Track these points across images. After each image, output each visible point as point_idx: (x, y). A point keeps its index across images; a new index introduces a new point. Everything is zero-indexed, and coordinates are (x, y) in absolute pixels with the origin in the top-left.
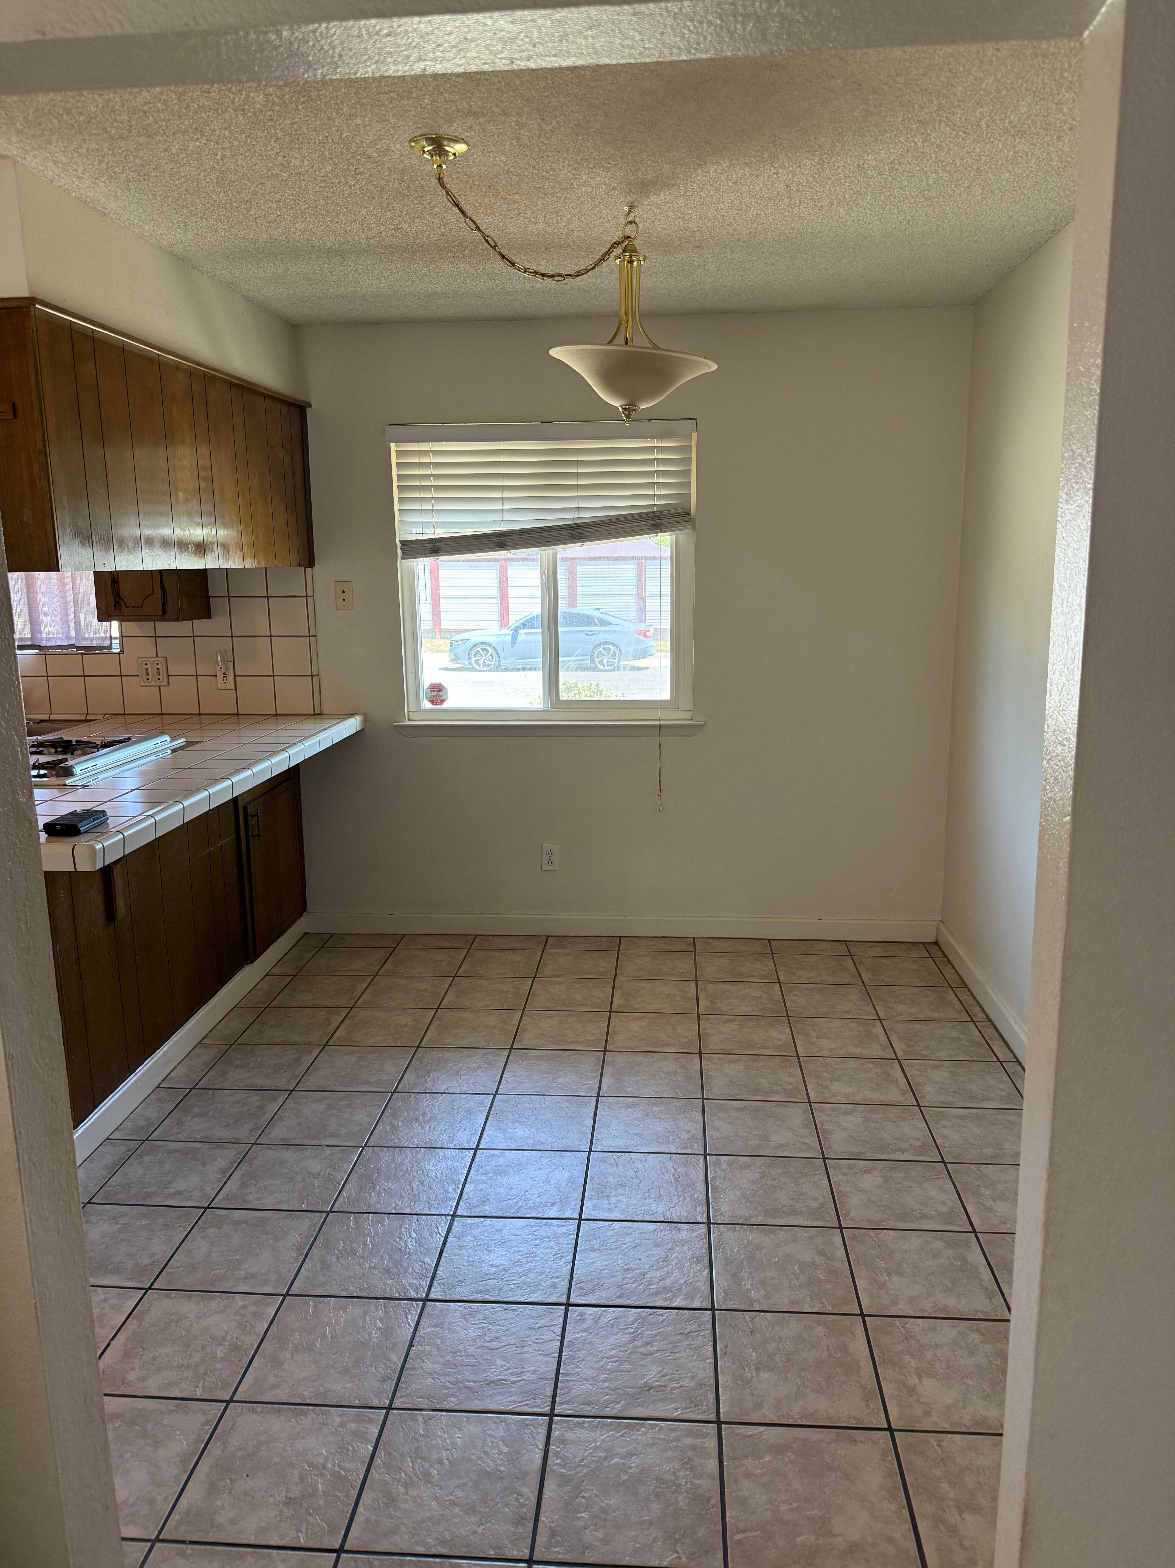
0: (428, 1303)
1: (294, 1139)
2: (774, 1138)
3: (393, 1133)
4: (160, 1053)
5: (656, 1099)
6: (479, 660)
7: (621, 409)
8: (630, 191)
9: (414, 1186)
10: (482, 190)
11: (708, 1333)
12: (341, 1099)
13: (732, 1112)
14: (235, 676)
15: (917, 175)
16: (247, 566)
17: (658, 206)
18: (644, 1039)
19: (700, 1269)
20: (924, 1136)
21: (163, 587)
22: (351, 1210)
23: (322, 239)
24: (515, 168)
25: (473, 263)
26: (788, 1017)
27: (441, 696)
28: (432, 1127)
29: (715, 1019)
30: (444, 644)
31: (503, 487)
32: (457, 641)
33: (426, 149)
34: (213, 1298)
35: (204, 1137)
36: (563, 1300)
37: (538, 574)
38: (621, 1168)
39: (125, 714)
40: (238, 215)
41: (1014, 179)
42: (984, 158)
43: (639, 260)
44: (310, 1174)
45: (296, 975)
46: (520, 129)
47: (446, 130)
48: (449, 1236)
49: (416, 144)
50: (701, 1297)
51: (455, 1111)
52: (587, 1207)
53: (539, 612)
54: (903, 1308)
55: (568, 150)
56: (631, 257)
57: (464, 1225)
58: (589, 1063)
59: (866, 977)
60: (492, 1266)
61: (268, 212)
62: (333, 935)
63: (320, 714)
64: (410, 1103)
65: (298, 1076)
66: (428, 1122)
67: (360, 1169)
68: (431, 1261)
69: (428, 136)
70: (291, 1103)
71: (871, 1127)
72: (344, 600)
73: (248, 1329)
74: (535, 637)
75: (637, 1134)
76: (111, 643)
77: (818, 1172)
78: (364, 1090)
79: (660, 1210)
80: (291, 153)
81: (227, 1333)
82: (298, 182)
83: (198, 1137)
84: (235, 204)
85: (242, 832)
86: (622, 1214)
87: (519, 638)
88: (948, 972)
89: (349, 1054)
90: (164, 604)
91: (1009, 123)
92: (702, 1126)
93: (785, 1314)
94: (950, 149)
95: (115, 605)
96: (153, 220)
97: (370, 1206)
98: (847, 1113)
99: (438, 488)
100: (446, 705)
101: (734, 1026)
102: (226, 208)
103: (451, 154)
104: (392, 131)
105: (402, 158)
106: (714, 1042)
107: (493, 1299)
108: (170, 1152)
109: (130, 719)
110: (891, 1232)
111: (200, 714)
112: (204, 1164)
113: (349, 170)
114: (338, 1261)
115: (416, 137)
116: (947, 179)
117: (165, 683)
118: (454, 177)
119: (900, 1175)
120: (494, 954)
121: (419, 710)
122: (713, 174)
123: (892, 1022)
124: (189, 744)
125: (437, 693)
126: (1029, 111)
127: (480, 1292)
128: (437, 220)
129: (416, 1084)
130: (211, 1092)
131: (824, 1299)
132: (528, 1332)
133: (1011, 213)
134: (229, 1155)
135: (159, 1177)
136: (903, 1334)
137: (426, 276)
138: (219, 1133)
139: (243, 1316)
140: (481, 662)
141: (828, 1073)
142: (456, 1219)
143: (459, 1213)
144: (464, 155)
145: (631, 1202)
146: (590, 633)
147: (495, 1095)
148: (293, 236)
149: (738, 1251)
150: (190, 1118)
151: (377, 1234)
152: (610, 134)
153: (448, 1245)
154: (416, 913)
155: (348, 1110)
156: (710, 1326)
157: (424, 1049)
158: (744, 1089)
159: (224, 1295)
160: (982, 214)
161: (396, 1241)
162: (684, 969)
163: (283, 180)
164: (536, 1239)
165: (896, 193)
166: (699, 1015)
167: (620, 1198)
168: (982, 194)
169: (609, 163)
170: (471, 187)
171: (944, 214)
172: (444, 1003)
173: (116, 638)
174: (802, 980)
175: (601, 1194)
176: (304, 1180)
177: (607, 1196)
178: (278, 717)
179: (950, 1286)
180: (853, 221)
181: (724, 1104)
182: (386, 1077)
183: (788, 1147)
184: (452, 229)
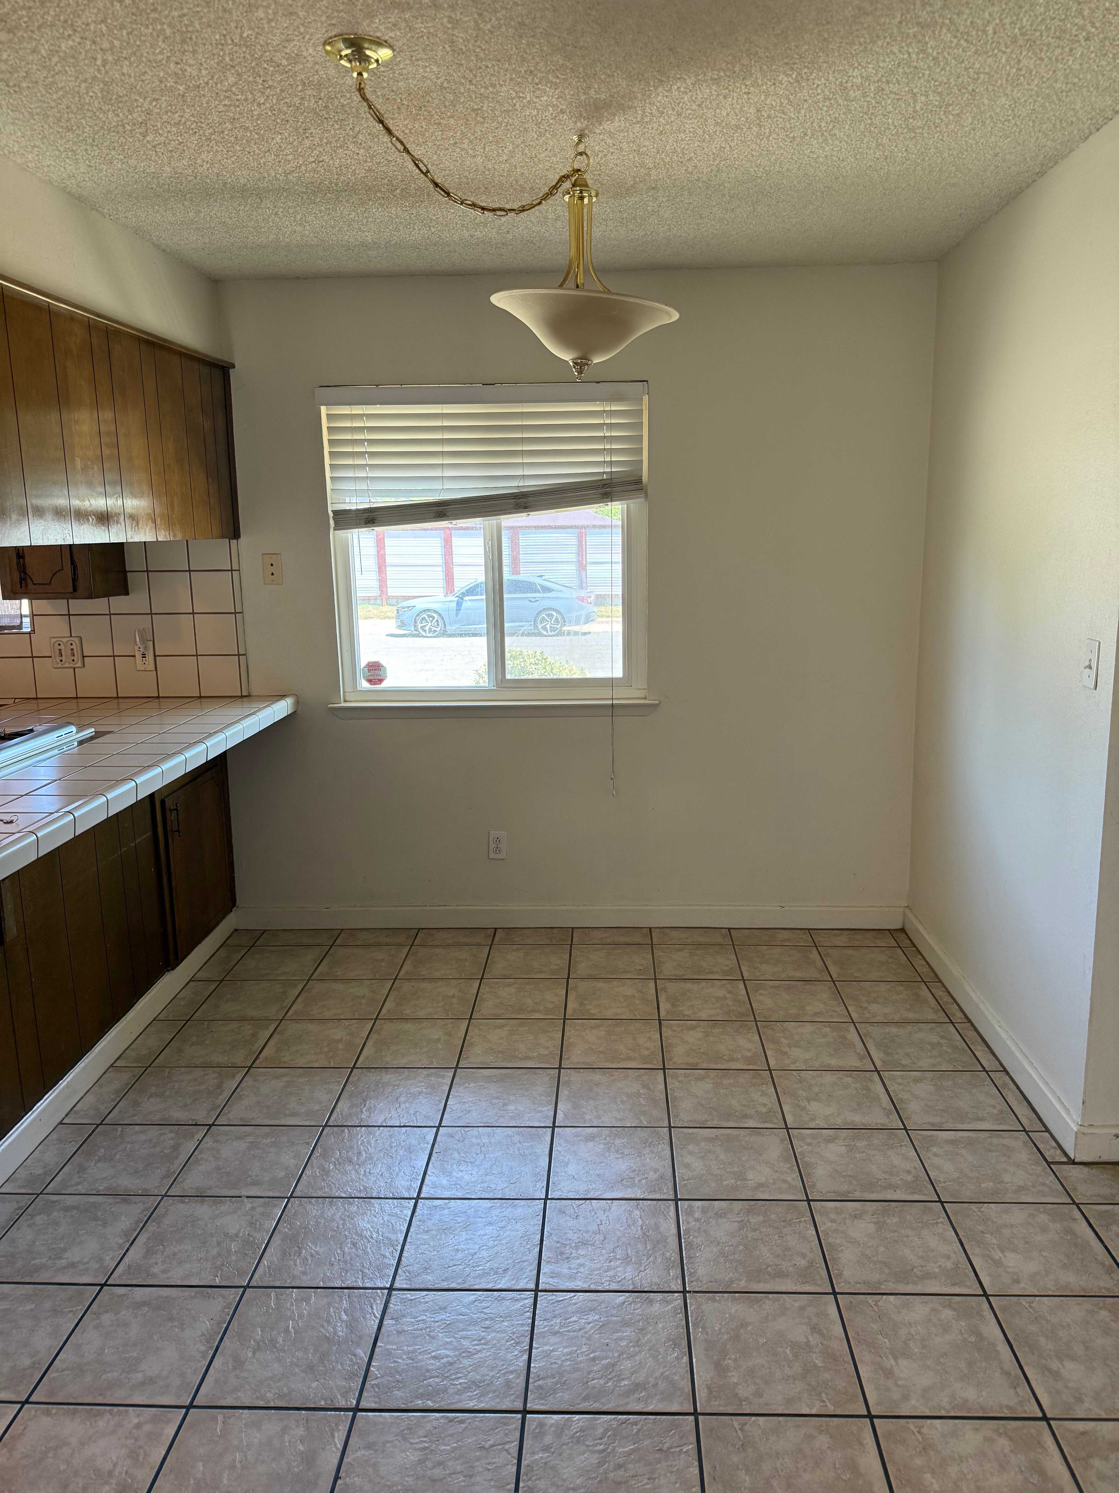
0: (359, 1413)
1: (210, 1188)
2: (752, 1177)
3: (323, 1180)
4: (63, 1084)
5: (619, 1129)
6: (425, 626)
7: (571, 364)
8: (581, 115)
9: (346, 1250)
10: (411, 112)
11: (692, 1447)
12: (267, 1135)
13: (703, 1144)
14: (155, 656)
15: (904, 98)
16: (160, 539)
17: (611, 135)
18: (602, 1052)
19: (678, 1356)
20: (916, 1168)
21: (73, 562)
22: (271, 1284)
23: (234, 174)
24: (449, 82)
25: (406, 206)
26: (756, 1021)
27: (380, 675)
28: (368, 1170)
29: (678, 1025)
30: (391, 610)
31: (443, 454)
32: (404, 608)
33: (343, 53)
34: (101, 1414)
35: (108, 1188)
36: (519, 1406)
37: (480, 541)
38: (581, 1219)
39: (37, 698)
40: (135, 141)
41: (1010, 106)
42: (982, 76)
43: (590, 196)
44: (226, 1235)
45: (223, 980)
46: (453, 28)
47: (366, 28)
48: (386, 1318)
49: (332, 46)
50: (680, 1396)
51: (393, 1150)
52: (545, 1273)
53: (482, 579)
54: (915, 1405)
55: (510, 59)
56: (581, 192)
57: (403, 1301)
58: (543, 1083)
59: (834, 971)
60: (435, 1358)
61: (167, 137)
62: (265, 931)
63: (249, 696)
64: (343, 1139)
65: (219, 1106)
66: (363, 1163)
67: (284, 1228)
68: (363, 1354)
69: (346, 36)
70: (209, 1142)
71: (856, 1158)
72: (273, 574)
73: (141, 1458)
74: (478, 604)
75: (599, 1175)
76: (21, 622)
77: (803, 1220)
78: (292, 1124)
79: (628, 1276)
80: (185, 58)
81: (115, 1465)
82: (198, 99)
83: (101, 1188)
84: (128, 127)
85: (160, 829)
86: (585, 1282)
87: (464, 605)
88: (919, 963)
89: (277, 1077)
90: (74, 580)
91: (1020, 29)
92: (670, 1163)
93: (781, 1418)
94: (947, 64)
95: (21, 581)
96: (34, 146)
97: (294, 1277)
98: (829, 1140)
99: (372, 454)
100: (385, 684)
101: (698, 1034)
102: (118, 132)
103: (373, 60)
104: (302, 30)
105: (317, 67)
106: (679, 1054)
107: (436, 1406)
108: (67, 1209)
109: (42, 704)
110: (892, 1298)
111: (118, 698)
112: (105, 1224)
113: (255, 82)
114: (254, 1357)
115: (331, 38)
116: (937, 103)
117: (79, 664)
118: (379, 93)
119: (894, 1221)
120: (438, 950)
121: (355, 690)
122: (675, 93)
123: (867, 1025)
124: (98, 735)
125: (375, 672)
126: (1045, 12)
127: (421, 1396)
128: (362, 151)
129: (350, 1115)
130: (120, 1128)
131: (823, 1395)
132: (478, 1454)
133: (998, 150)
134: (136, 1210)
135: (51, 1244)
136: (920, 1443)
137: (354, 221)
138: (127, 1182)
139: (136, 1439)
140: (427, 628)
141: (804, 1090)
142: (394, 1292)
143: (397, 1285)
144: (388, 64)
145: (595, 1266)
146: (534, 600)
147: (438, 1128)
148: (201, 170)
149: (720, 1330)
150: (93, 1164)
151: (301, 1316)
152: (559, 37)
153: (383, 1329)
154: (355, 906)
155: (272, 1150)
156: (694, 1439)
157: (360, 1070)
158: (715, 1113)
159: (115, 1409)
160: (967, 151)
161: (323, 1326)
162: (642, 965)
163: (179, 94)
164: (486, 1319)
165: (877, 121)
166: (660, 1020)
167: (581, 1261)
168: (971, 124)
169: (558, 77)
170: (399, 108)
171: (926, 149)
172: (383, 1012)
173: (26, 616)
174: (768, 977)
175: (562, 1256)
176: (219, 1244)
177: (568, 1258)
178: (203, 700)
179: (966, 1371)
180: (826, 156)
181: (693, 1133)
182: (317, 1107)
183: (767, 1187)
184: (379, 163)
